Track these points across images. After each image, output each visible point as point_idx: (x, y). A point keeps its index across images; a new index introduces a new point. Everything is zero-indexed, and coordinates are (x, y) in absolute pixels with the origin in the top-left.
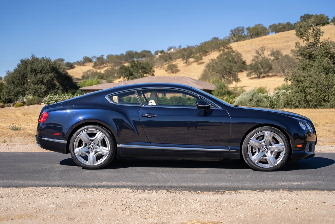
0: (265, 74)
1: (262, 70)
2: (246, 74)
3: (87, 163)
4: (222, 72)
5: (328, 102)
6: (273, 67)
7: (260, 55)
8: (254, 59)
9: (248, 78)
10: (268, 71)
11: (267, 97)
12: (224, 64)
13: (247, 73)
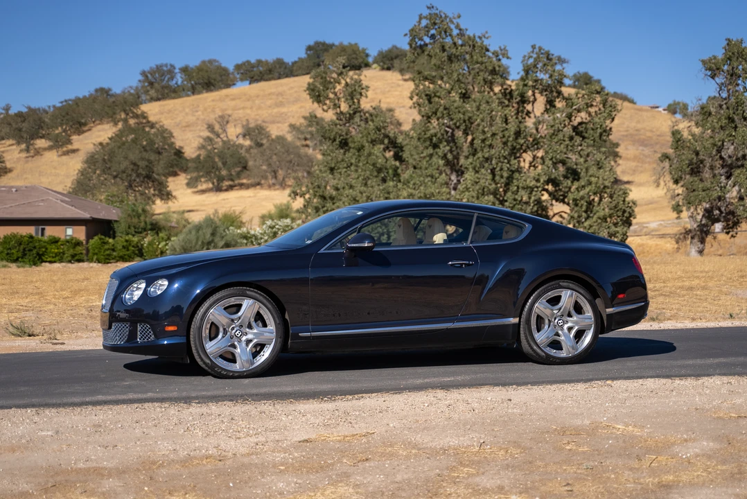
0: (232, 180)
1: (224, 172)
2: (186, 181)
4: (127, 176)
6: (251, 163)
7: (218, 136)
8: (204, 144)
9: (189, 191)
10: (239, 175)
11: (249, 235)
12: (132, 157)
13: (187, 179)
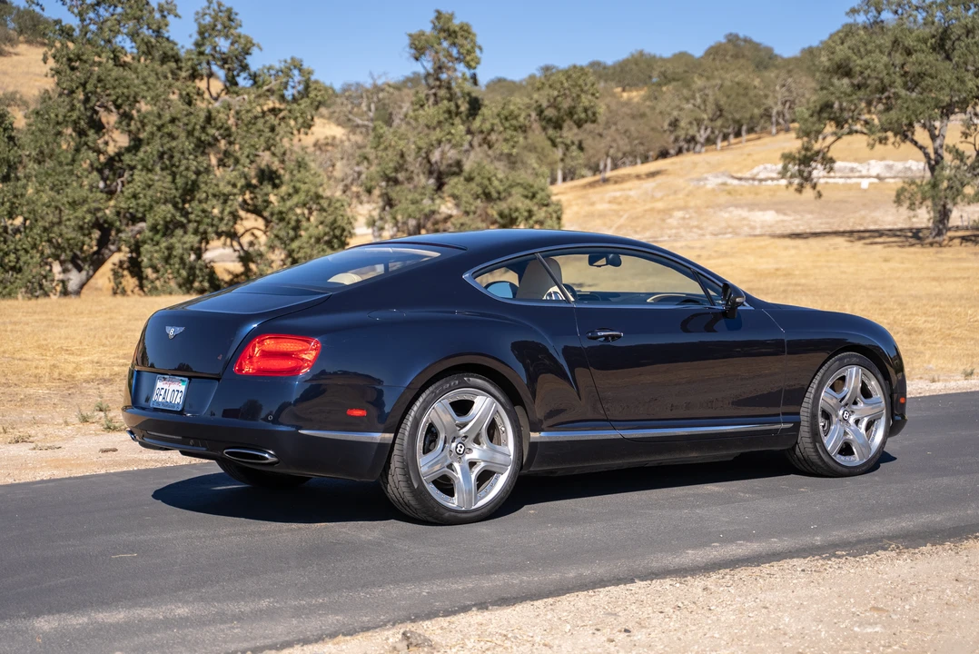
3: (454, 503)
5: (20, 270)
